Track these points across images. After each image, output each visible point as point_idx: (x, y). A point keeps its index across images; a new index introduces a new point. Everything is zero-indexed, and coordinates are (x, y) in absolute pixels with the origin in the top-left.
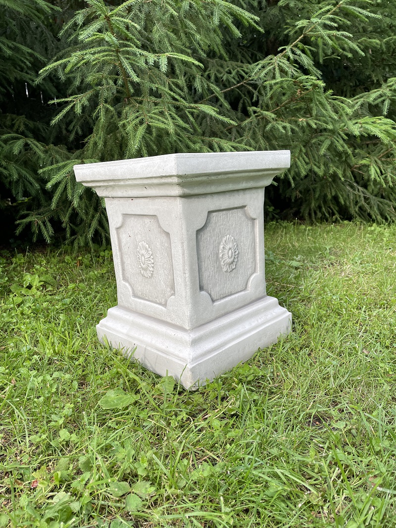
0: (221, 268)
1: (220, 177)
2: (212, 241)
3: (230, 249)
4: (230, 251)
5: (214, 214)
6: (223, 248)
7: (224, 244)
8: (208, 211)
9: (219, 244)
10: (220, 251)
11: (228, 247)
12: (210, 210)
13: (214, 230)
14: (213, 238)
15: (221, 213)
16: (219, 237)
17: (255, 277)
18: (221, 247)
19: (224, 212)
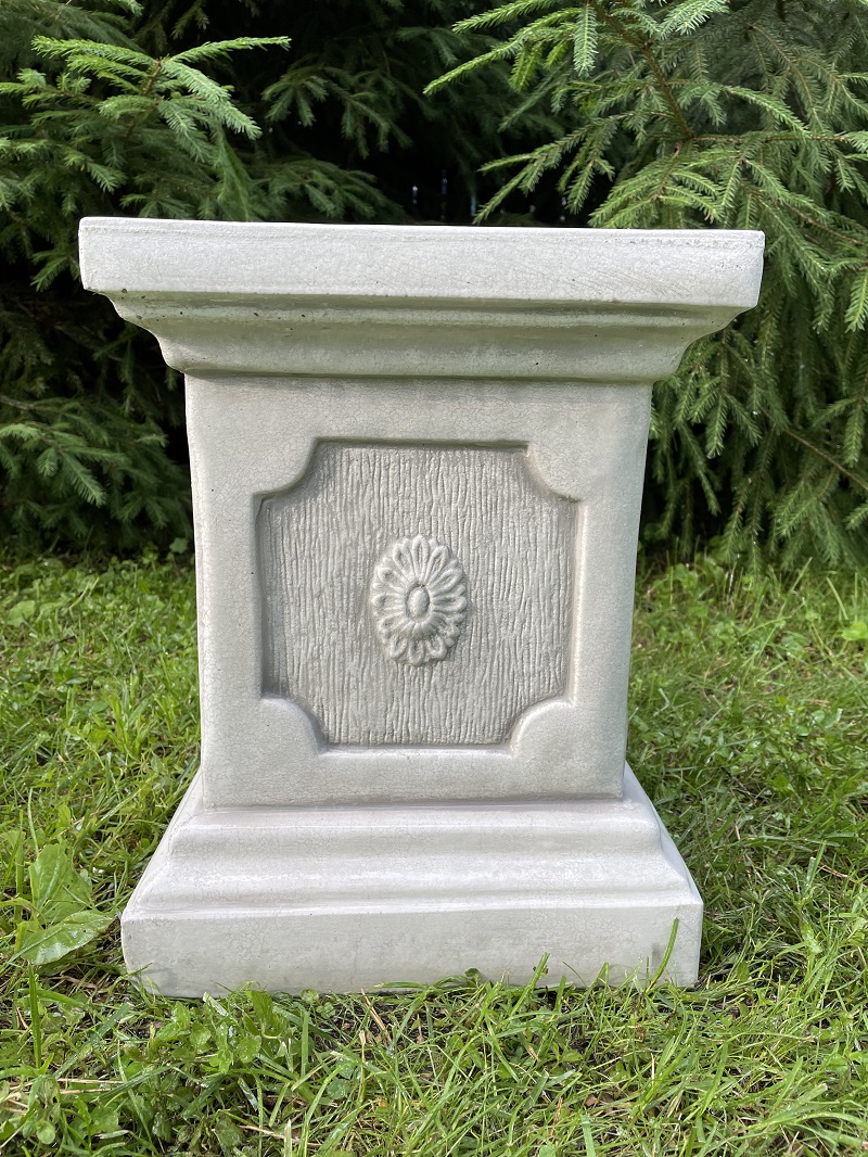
0: (378, 643)
1: (318, 316)
2: (336, 544)
3: (417, 585)
4: (417, 594)
5: (355, 452)
6: (388, 575)
7: (391, 564)
8: (314, 435)
9: (374, 558)
10: (374, 585)
11: (407, 577)
12: (324, 434)
13: (348, 507)
14: (344, 535)
15: (391, 455)
16: (373, 535)
17: (550, 713)
18: (380, 569)
19: (410, 453)
